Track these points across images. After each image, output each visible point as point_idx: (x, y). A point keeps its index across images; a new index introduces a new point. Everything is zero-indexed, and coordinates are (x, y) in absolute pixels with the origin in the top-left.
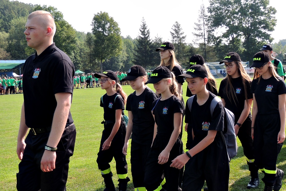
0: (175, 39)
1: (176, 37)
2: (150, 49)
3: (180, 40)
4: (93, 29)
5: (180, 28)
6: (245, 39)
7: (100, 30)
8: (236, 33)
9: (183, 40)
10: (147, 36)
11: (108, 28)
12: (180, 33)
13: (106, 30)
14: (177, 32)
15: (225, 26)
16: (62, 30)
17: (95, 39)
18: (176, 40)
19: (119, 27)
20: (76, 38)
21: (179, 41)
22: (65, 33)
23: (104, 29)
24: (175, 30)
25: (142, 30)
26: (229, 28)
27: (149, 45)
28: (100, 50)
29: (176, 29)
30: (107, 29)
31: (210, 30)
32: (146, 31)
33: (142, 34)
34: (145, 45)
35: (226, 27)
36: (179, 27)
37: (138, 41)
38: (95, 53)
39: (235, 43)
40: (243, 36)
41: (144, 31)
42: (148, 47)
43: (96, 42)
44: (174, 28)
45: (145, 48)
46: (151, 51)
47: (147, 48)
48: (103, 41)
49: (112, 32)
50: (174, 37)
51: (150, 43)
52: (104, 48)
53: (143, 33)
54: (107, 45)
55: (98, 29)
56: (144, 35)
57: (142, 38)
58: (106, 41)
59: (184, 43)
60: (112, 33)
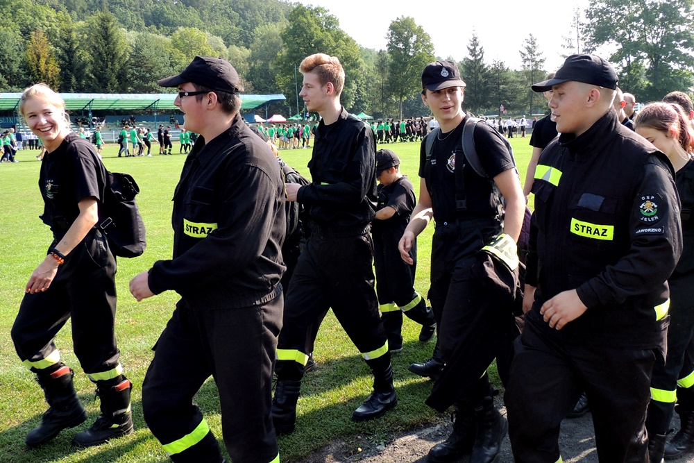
0: (527, 63)
1: (528, 60)
2: (483, 81)
3: (536, 65)
4: (388, 45)
5: (536, 45)
6: (651, 64)
7: (401, 45)
8: (634, 54)
9: (542, 64)
10: (479, 57)
11: (414, 44)
12: (535, 53)
13: (410, 47)
14: (530, 51)
15: (614, 42)
16: (337, 46)
17: (392, 61)
18: (529, 66)
19: (431, 42)
20: (360, 60)
21: (534, 67)
22: (341, 51)
23: (406, 45)
24: (528, 48)
25: (472, 48)
26: (622, 44)
27: (482, 72)
28: (400, 81)
29: (530, 46)
30: (412, 45)
31: (589, 48)
32: (478, 48)
33: (470, 55)
34: (476, 74)
35: (617, 43)
36: (534, 43)
37: (464, 66)
38: (391, 84)
39: (632, 72)
40: (648, 60)
41: (474, 49)
42: (480, 76)
43: (392, 66)
44: (526, 45)
45: (476, 78)
46: (486, 83)
47: (478, 78)
48: (405, 64)
49: (421, 51)
50: (526, 59)
51: (485, 70)
52: (406, 77)
53: (473, 52)
54: (412, 72)
55: (397, 44)
56: (474, 55)
57: (471, 61)
58: (409, 65)
59: (542, 70)
60: (419, 52)
